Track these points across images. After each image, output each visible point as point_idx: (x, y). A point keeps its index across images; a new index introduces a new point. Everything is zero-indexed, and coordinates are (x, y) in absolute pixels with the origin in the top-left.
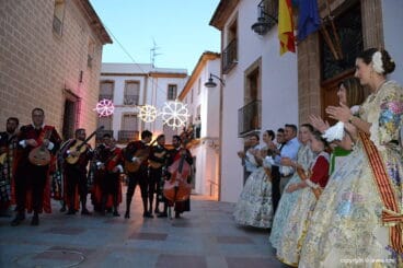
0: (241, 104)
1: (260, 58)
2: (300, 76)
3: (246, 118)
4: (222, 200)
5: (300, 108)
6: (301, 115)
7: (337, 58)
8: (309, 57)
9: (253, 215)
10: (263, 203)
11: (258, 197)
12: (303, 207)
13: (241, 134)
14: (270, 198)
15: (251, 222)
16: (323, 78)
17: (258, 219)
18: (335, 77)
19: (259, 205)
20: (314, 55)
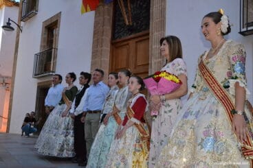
0: (38, 50)
1: (60, 13)
2: (95, 33)
3: (41, 62)
4: (10, 132)
5: (92, 58)
6: (93, 64)
7: (127, 23)
8: (104, 19)
9: (58, 147)
10: (66, 136)
11: (62, 130)
12: (128, 141)
13: (36, 75)
14: (72, 132)
15: (55, 154)
16: (113, 37)
17: (62, 150)
18: (123, 38)
19: (62, 138)
20: (108, 18)
